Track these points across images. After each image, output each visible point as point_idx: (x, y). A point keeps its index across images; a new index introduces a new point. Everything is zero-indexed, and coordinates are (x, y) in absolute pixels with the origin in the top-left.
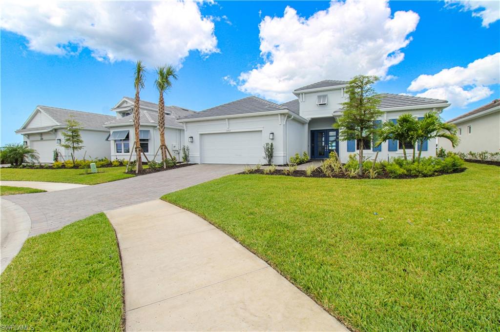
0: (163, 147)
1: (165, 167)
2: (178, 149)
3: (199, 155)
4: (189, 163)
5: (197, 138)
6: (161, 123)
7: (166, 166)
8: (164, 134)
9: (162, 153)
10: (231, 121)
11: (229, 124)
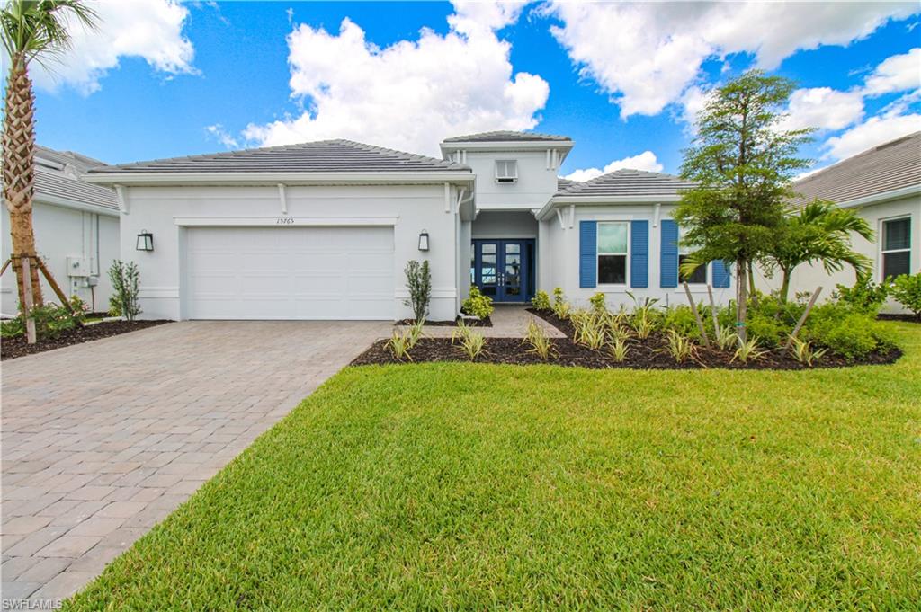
0: (26, 263)
1: (32, 339)
2: (88, 274)
3: (177, 294)
4: (137, 318)
5: (168, 240)
6: (17, 172)
7: (39, 335)
8: (28, 212)
9: (21, 283)
10: (296, 194)
11: (287, 199)
